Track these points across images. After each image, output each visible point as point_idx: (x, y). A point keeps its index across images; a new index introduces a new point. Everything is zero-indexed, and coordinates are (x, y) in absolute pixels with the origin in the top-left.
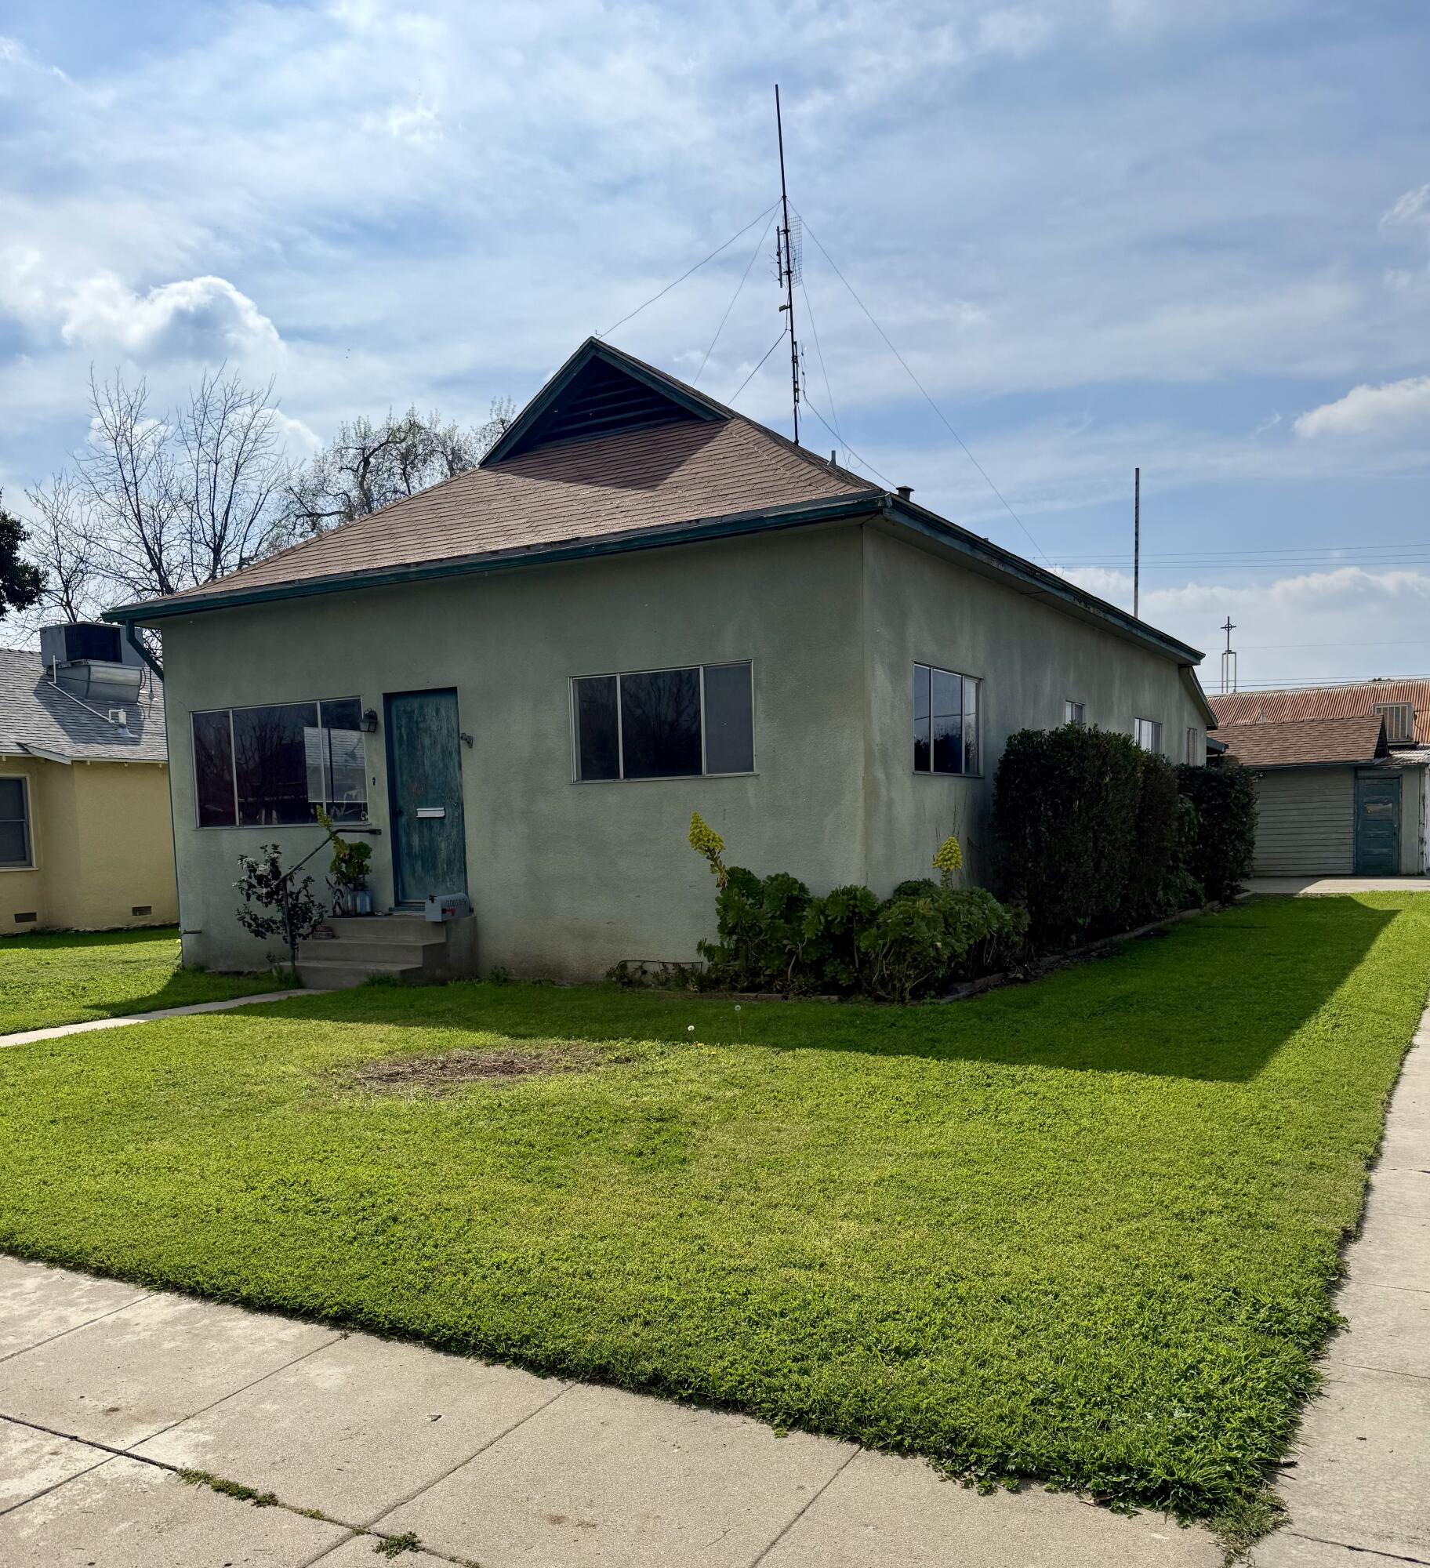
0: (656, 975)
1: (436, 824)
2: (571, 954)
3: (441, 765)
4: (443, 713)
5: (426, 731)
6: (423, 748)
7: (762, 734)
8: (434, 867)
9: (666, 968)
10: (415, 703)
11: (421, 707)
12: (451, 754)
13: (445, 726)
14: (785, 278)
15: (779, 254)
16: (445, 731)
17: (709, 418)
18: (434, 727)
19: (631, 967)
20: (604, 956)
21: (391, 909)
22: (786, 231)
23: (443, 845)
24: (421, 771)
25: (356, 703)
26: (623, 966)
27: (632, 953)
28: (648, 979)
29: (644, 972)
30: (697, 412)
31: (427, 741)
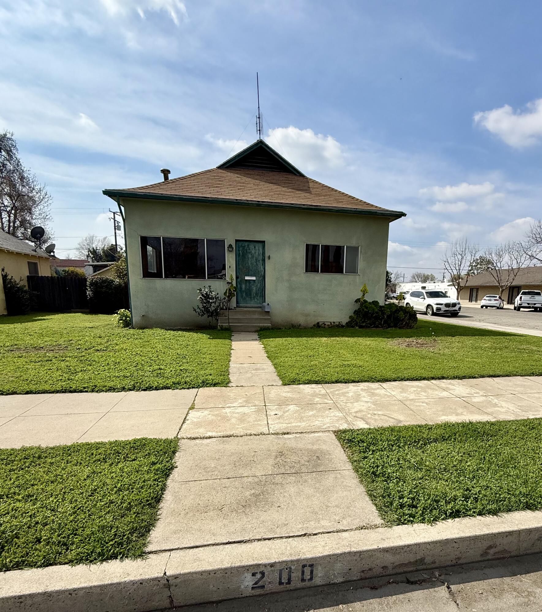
0: (328, 325)
1: (252, 283)
2: (301, 320)
3: (255, 264)
4: (257, 248)
5: (250, 253)
6: (248, 258)
7: (361, 264)
8: (250, 294)
9: (331, 324)
10: (246, 244)
11: (248, 245)
12: (259, 261)
13: (257, 252)
14: (258, 132)
15: (257, 124)
16: (257, 253)
17: (298, 174)
18: (253, 252)
19: (320, 323)
20: (312, 321)
21: (235, 308)
22: (259, 118)
23: (254, 288)
24: (247, 265)
25: (223, 241)
26: (318, 323)
27: (321, 320)
28: (326, 326)
29: (325, 325)
30: (295, 172)
31: (250, 256)
